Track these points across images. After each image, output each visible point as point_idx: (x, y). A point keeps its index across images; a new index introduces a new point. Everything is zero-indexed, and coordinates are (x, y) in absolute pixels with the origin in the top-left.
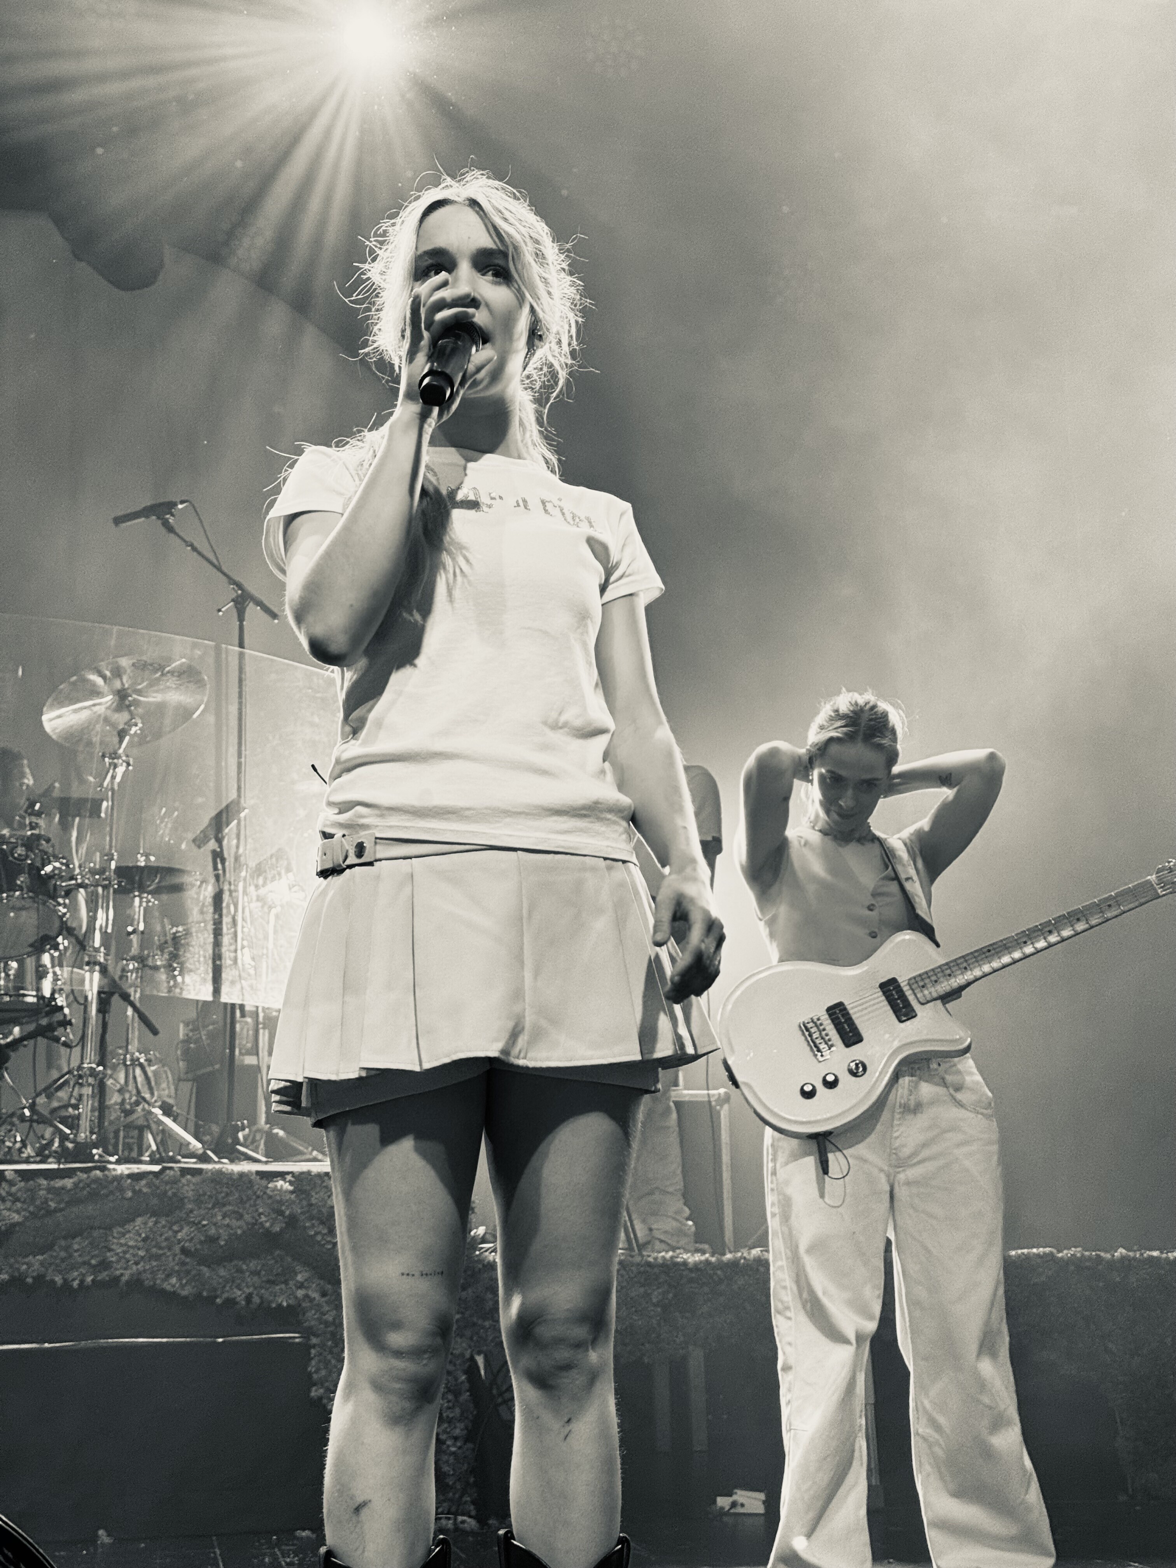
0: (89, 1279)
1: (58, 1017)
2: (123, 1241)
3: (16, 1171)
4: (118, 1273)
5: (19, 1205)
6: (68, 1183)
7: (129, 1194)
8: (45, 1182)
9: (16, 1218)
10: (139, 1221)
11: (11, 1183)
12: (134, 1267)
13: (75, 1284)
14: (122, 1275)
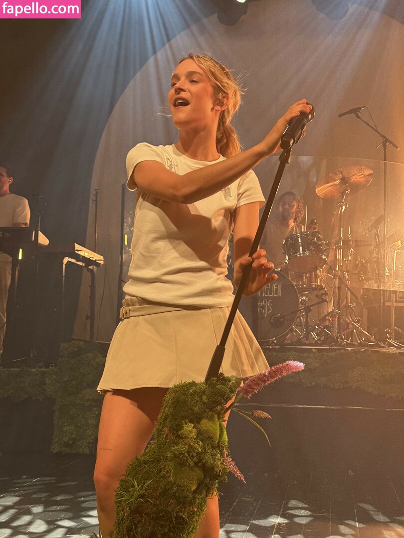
0: (342, 387)
1: (323, 292)
2: (352, 374)
3: (316, 349)
4: (351, 385)
5: (317, 360)
6: (333, 354)
7: (354, 358)
8: (325, 353)
9: (317, 365)
10: (358, 367)
11: (314, 353)
12: (356, 383)
13: (337, 388)
14: (353, 386)
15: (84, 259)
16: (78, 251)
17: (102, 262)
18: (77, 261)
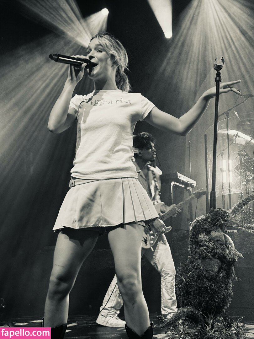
15: (184, 183)
16: (179, 177)
17: (195, 185)
18: (180, 184)
